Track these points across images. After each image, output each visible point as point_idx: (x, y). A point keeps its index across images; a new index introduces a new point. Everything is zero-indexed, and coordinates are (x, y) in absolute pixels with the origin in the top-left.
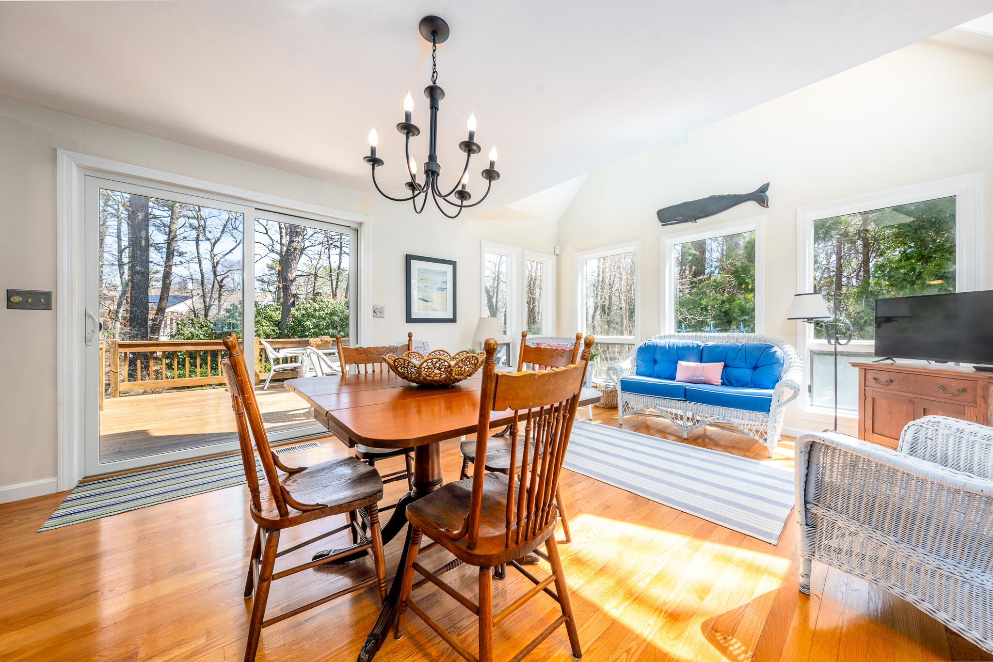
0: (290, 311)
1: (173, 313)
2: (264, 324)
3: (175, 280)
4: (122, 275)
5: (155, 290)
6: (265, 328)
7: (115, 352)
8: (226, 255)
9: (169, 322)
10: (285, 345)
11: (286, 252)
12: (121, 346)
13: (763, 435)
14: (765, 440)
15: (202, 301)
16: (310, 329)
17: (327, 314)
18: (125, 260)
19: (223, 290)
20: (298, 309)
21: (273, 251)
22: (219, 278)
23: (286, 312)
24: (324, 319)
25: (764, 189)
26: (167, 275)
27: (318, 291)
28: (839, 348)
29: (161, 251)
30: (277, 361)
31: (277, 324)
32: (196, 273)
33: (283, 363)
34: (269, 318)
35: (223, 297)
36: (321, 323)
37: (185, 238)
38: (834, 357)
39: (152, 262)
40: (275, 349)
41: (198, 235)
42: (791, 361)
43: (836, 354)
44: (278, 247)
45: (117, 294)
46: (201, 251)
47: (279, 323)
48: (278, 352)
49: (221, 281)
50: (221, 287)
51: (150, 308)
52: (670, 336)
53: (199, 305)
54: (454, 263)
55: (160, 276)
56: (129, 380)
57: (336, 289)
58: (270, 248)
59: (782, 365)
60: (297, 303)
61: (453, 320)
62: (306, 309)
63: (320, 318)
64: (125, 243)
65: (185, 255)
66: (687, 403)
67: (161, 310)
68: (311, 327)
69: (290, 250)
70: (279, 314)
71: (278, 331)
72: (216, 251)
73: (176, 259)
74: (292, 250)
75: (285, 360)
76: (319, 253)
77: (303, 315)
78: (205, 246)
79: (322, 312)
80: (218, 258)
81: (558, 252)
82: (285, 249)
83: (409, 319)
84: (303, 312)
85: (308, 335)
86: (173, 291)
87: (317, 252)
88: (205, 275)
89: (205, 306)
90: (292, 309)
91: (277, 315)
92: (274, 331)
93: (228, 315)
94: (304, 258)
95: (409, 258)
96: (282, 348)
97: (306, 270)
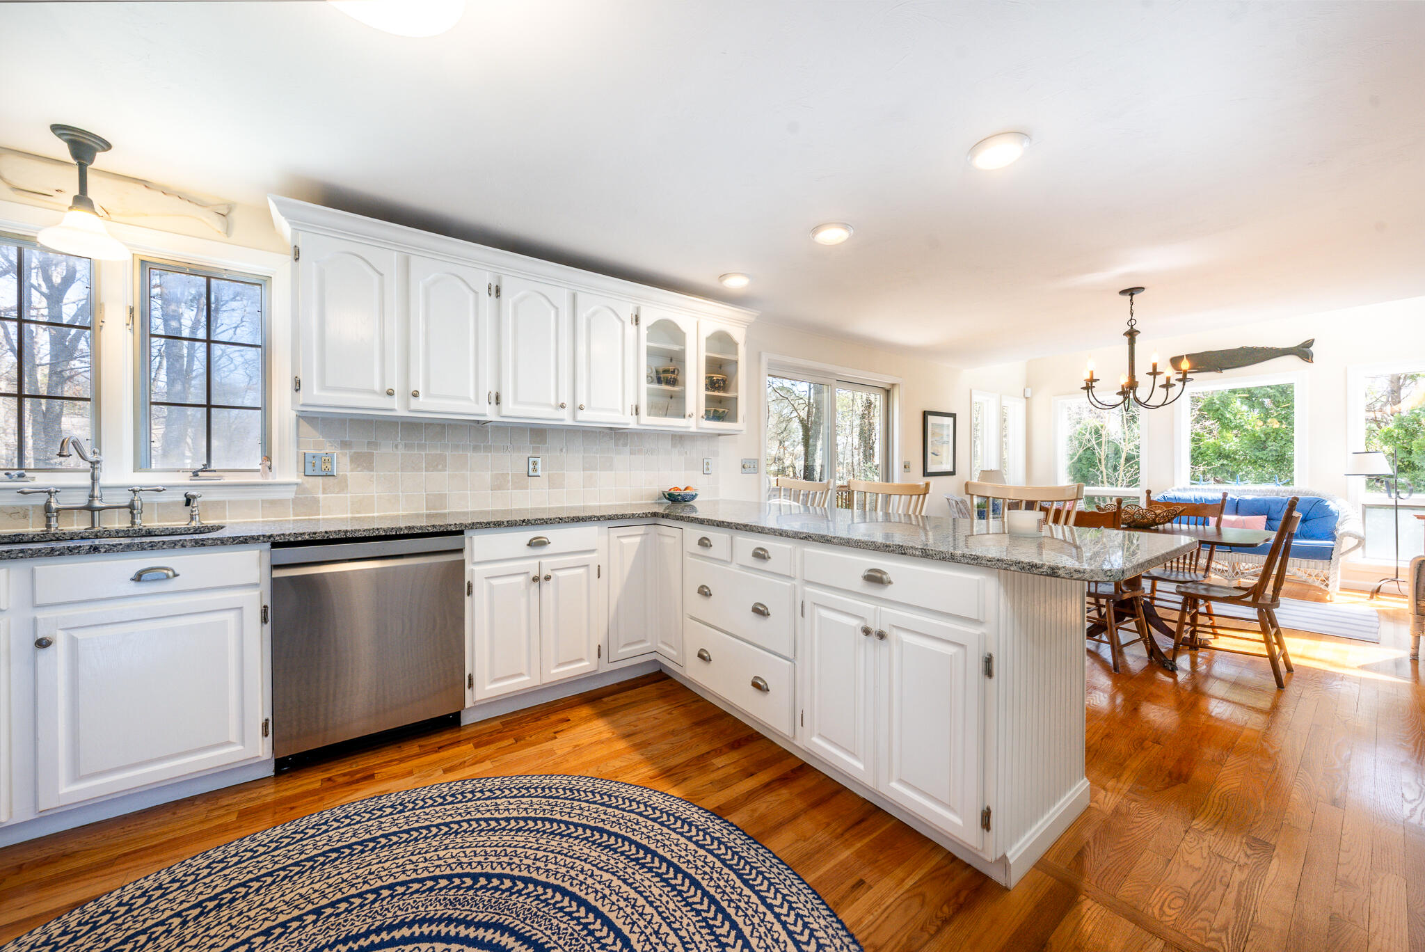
13: (1325, 581)
14: (1327, 585)
25: (1309, 344)
28: (1400, 502)
38: (1394, 511)
42: (1346, 514)
43: (1396, 507)
52: (1185, 490)
54: (954, 416)
59: (1337, 518)
61: (953, 473)
66: (1233, 554)
81: (1028, 395)
83: (926, 473)
95: (926, 414)
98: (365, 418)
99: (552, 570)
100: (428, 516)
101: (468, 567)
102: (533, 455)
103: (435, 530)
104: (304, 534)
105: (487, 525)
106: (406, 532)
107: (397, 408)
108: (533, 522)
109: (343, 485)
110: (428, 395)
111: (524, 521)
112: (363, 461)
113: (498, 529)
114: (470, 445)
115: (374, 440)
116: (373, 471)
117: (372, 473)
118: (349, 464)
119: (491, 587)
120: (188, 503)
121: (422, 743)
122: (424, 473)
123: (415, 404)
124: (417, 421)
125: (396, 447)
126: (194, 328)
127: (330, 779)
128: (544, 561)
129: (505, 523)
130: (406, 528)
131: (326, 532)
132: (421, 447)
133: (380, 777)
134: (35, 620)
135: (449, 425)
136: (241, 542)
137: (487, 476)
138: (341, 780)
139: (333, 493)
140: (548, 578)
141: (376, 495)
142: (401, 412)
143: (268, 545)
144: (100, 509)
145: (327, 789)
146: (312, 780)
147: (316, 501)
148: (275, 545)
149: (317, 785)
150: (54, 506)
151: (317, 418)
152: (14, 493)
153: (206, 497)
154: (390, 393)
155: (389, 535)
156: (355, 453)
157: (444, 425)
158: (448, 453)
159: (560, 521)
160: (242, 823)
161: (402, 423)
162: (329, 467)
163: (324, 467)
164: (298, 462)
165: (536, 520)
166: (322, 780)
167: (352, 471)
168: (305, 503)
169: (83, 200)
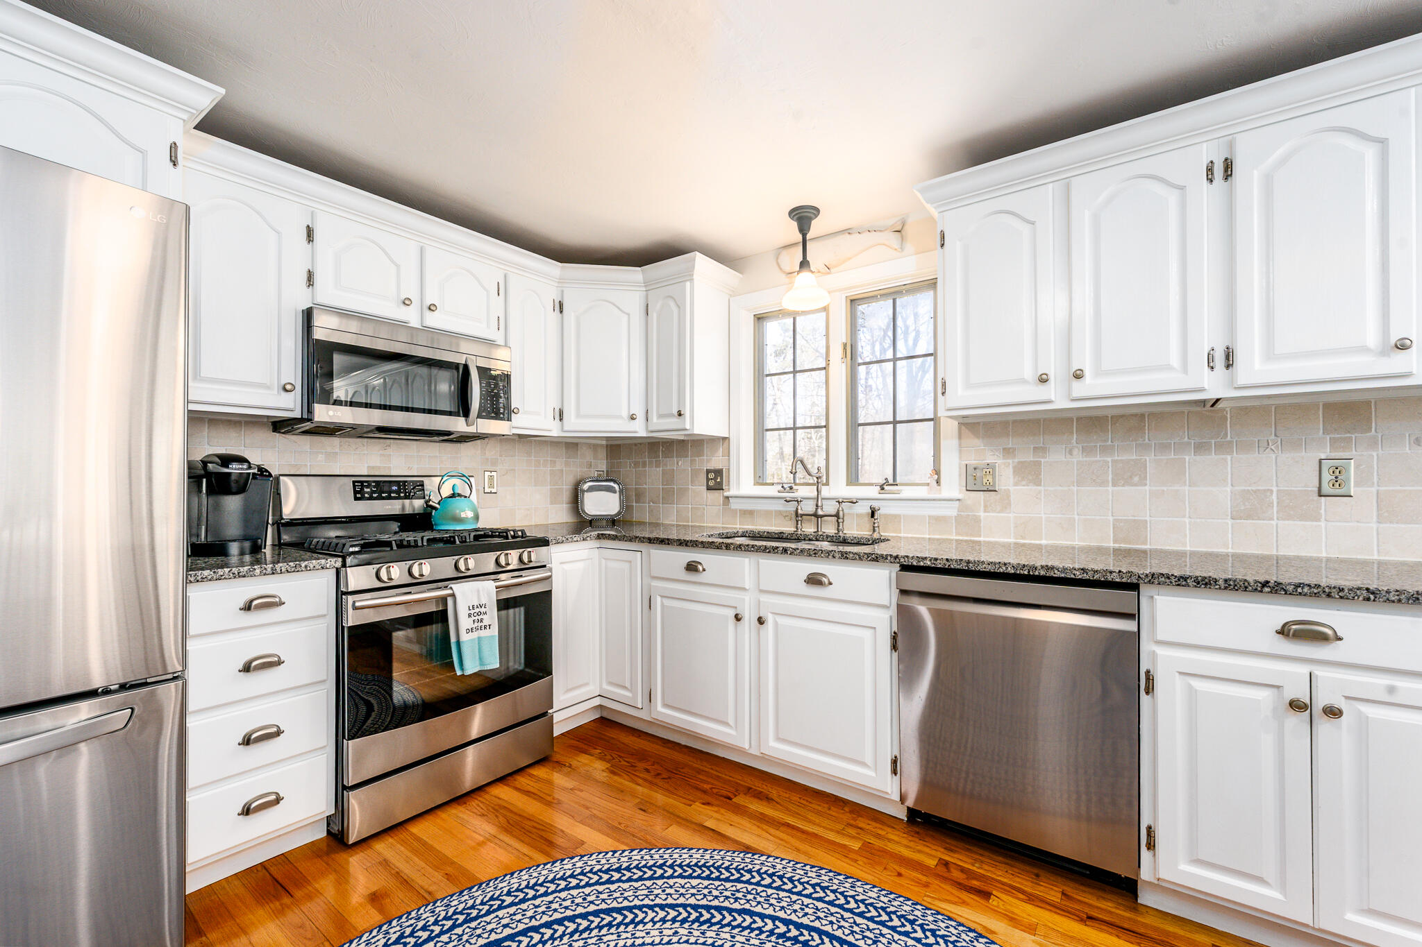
98: (1031, 417)
99: (1347, 698)
100: (1117, 552)
101: (1146, 646)
102: (1333, 455)
103: (1085, 576)
104: (926, 558)
105: (1182, 582)
106: (1042, 573)
107: (1057, 398)
108: (1291, 588)
109: (1006, 504)
110: (1099, 372)
111: (1266, 584)
112: (1031, 473)
113: (1202, 591)
114: (1189, 444)
115: (1041, 445)
116: (1040, 485)
117: (1039, 488)
118: (1011, 476)
119: (1192, 693)
120: (873, 515)
121: (1069, 891)
122: (1110, 488)
123: (1079, 389)
124: (1099, 413)
125: (1071, 453)
126: (883, 350)
127: (946, 864)
128: (1320, 672)
129: (1221, 582)
130: (1042, 567)
131: (947, 560)
132: (1105, 450)
133: (995, 903)
134: (759, 601)
135: (1152, 415)
136: (873, 560)
137: (1224, 494)
138: (956, 874)
139: (994, 511)
140: (1333, 712)
141: (1043, 516)
142: (1062, 403)
143: (897, 567)
144: (822, 516)
145: (938, 876)
146: (929, 853)
147: (977, 520)
148: (905, 568)
149: (932, 863)
150: (800, 512)
151: (978, 423)
152: (782, 501)
153: (885, 509)
154: (1043, 380)
155: (1020, 574)
156: (1019, 462)
157: (1142, 416)
158: (1149, 458)
159: (1371, 596)
160: (859, 858)
161: (1079, 419)
162: (991, 480)
163: (985, 481)
164: (960, 475)
165: (1297, 586)
166: (940, 859)
167: (1016, 484)
168: (967, 521)
169: (804, 264)
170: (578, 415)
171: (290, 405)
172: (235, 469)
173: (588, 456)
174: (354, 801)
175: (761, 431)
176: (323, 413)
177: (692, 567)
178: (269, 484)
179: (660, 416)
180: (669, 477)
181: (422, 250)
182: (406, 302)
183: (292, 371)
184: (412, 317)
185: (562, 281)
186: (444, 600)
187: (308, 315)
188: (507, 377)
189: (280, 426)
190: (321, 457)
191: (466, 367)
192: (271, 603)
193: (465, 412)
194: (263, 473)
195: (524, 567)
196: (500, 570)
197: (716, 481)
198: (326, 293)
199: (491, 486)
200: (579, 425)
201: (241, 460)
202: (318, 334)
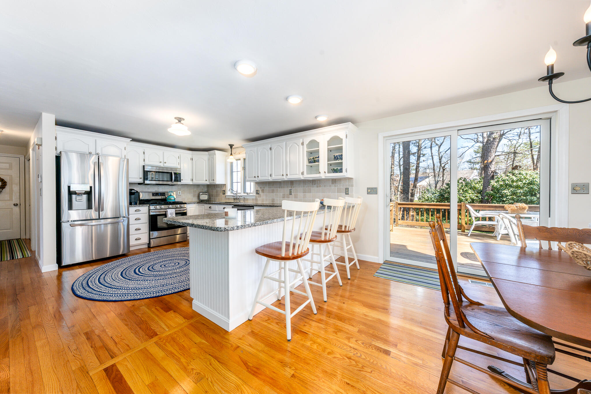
0: (490, 182)
1: (420, 186)
2: (470, 192)
3: (421, 170)
4: (400, 170)
5: (412, 176)
6: (471, 195)
7: (397, 207)
8: (446, 151)
9: (418, 191)
10: (484, 208)
11: (487, 142)
12: (399, 204)
15: (434, 179)
16: (508, 196)
17: (525, 184)
18: (402, 163)
19: (445, 172)
20: (497, 181)
21: (478, 142)
22: (443, 165)
23: (486, 184)
24: (522, 188)
26: (418, 167)
27: (517, 164)
29: (415, 155)
30: (477, 219)
31: (480, 192)
32: (431, 164)
33: (482, 221)
34: (473, 188)
35: (445, 176)
36: (519, 191)
37: (426, 147)
39: (411, 163)
40: (476, 211)
41: (431, 144)
44: (481, 139)
45: (398, 179)
46: (433, 152)
47: (481, 192)
48: (479, 212)
49: (444, 167)
50: (444, 170)
51: (410, 184)
53: (433, 182)
55: (415, 167)
56: (402, 220)
57: (537, 161)
58: (475, 140)
60: (495, 177)
62: (504, 181)
63: (518, 187)
64: (401, 156)
65: (426, 155)
67: (415, 186)
68: (508, 194)
69: (490, 140)
70: (481, 185)
71: (480, 197)
72: (441, 150)
73: (422, 159)
74: (492, 140)
75: (484, 219)
76: (519, 134)
77: (501, 185)
78: (435, 149)
79: (520, 183)
80: (442, 154)
82: (486, 140)
84: (502, 183)
85: (506, 201)
86: (420, 175)
87: (517, 134)
88: (435, 164)
89: (435, 182)
90: (492, 181)
91: (480, 186)
92: (477, 197)
93: (447, 187)
94: (504, 141)
96: (482, 210)
97: (506, 150)
109: (260, 196)
112: (263, 191)
115: (264, 186)
117: (264, 193)
120: (244, 199)
122: (271, 193)
123: (258, 179)
125: (267, 188)
139: (259, 198)
141: (264, 198)
143: (233, 206)
144: (237, 199)
150: (234, 198)
153: (246, 197)
154: (255, 177)
156: (262, 189)
162: (259, 192)
164: (255, 191)
167: (262, 193)
168: (256, 199)
169: (231, 154)
170: (196, 180)
171: (141, 181)
172: (133, 191)
173: (202, 188)
174: (151, 240)
175: (232, 183)
176: (147, 182)
177: (210, 207)
178: (138, 193)
179: (211, 180)
180: (217, 192)
181: (163, 153)
182: (161, 162)
183: (141, 175)
184: (162, 165)
185: (192, 154)
186: (166, 212)
187: (144, 166)
188: (180, 174)
189: (139, 184)
190: (146, 189)
191: (172, 173)
192: (139, 211)
193: (171, 180)
194: (137, 192)
195: (181, 207)
196: (177, 208)
197: (224, 192)
198: (147, 162)
199: (180, 194)
200: (196, 182)
201: (134, 190)
202: (146, 170)
